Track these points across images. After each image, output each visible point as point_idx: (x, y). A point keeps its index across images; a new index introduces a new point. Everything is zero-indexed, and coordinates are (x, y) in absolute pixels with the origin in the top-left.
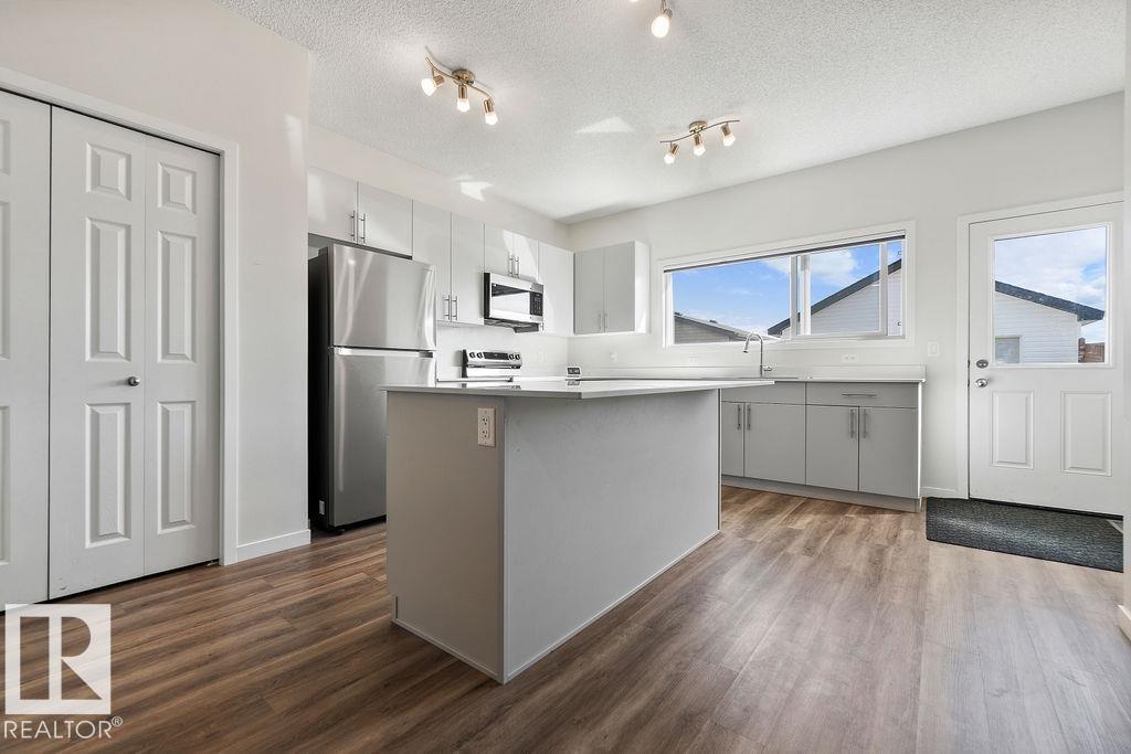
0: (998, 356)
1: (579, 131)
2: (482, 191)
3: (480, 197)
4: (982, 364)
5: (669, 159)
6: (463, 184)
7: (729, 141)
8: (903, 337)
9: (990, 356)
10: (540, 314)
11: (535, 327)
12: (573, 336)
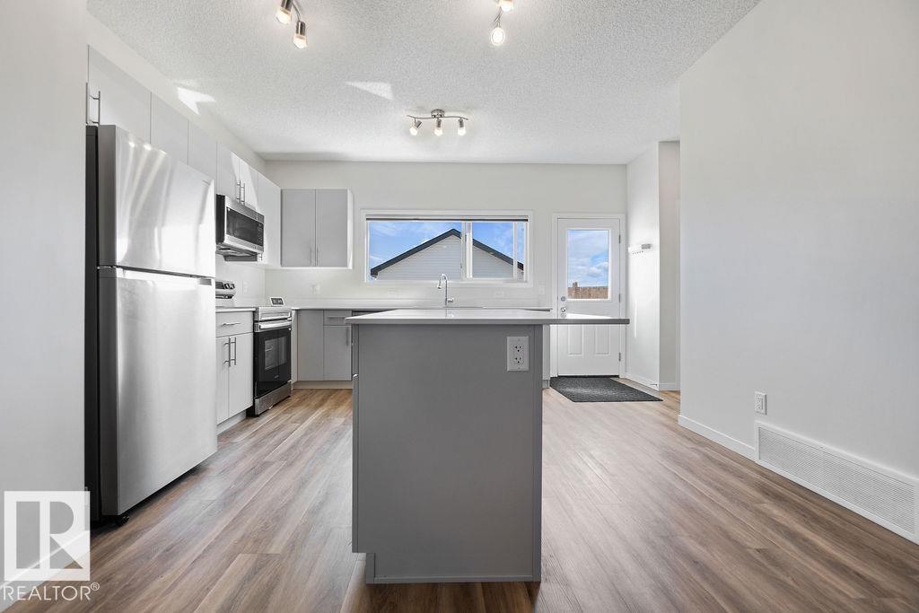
0: (570, 295)
1: (349, 83)
2: (199, 104)
3: (195, 109)
4: (563, 299)
5: (414, 131)
6: (179, 89)
7: (462, 132)
8: (526, 282)
9: (566, 295)
10: (262, 245)
11: (252, 257)
12: (279, 267)
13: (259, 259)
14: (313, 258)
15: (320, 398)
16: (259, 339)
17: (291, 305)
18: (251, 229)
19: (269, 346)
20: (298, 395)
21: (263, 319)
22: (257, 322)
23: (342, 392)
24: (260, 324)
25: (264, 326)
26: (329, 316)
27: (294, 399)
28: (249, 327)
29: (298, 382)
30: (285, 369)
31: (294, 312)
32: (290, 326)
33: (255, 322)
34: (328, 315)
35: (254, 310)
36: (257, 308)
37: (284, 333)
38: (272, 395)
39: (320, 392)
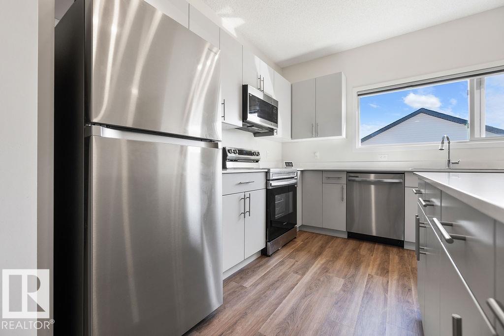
10: (276, 122)
11: (271, 132)
12: (290, 140)
13: (275, 133)
14: (315, 131)
15: (320, 243)
16: (271, 194)
17: (298, 167)
18: (269, 111)
19: (279, 199)
20: (303, 237)
21: (274, 178)
22: (269, 180)
23: (339, 240)
24: (271, 182)
25: (274, 184)
26: (327, 175)
27: (299, 242)
28: (262, 185)
29: (302, 226)
30: (291, 217)
31: (299, 173)
32: (296, 183)
33: (267, 180)
34: (325, 175)
35: (266, 170)
36: (269, 170)
37: (291, 189)
38: (281, 239)
39: (320, 237)
